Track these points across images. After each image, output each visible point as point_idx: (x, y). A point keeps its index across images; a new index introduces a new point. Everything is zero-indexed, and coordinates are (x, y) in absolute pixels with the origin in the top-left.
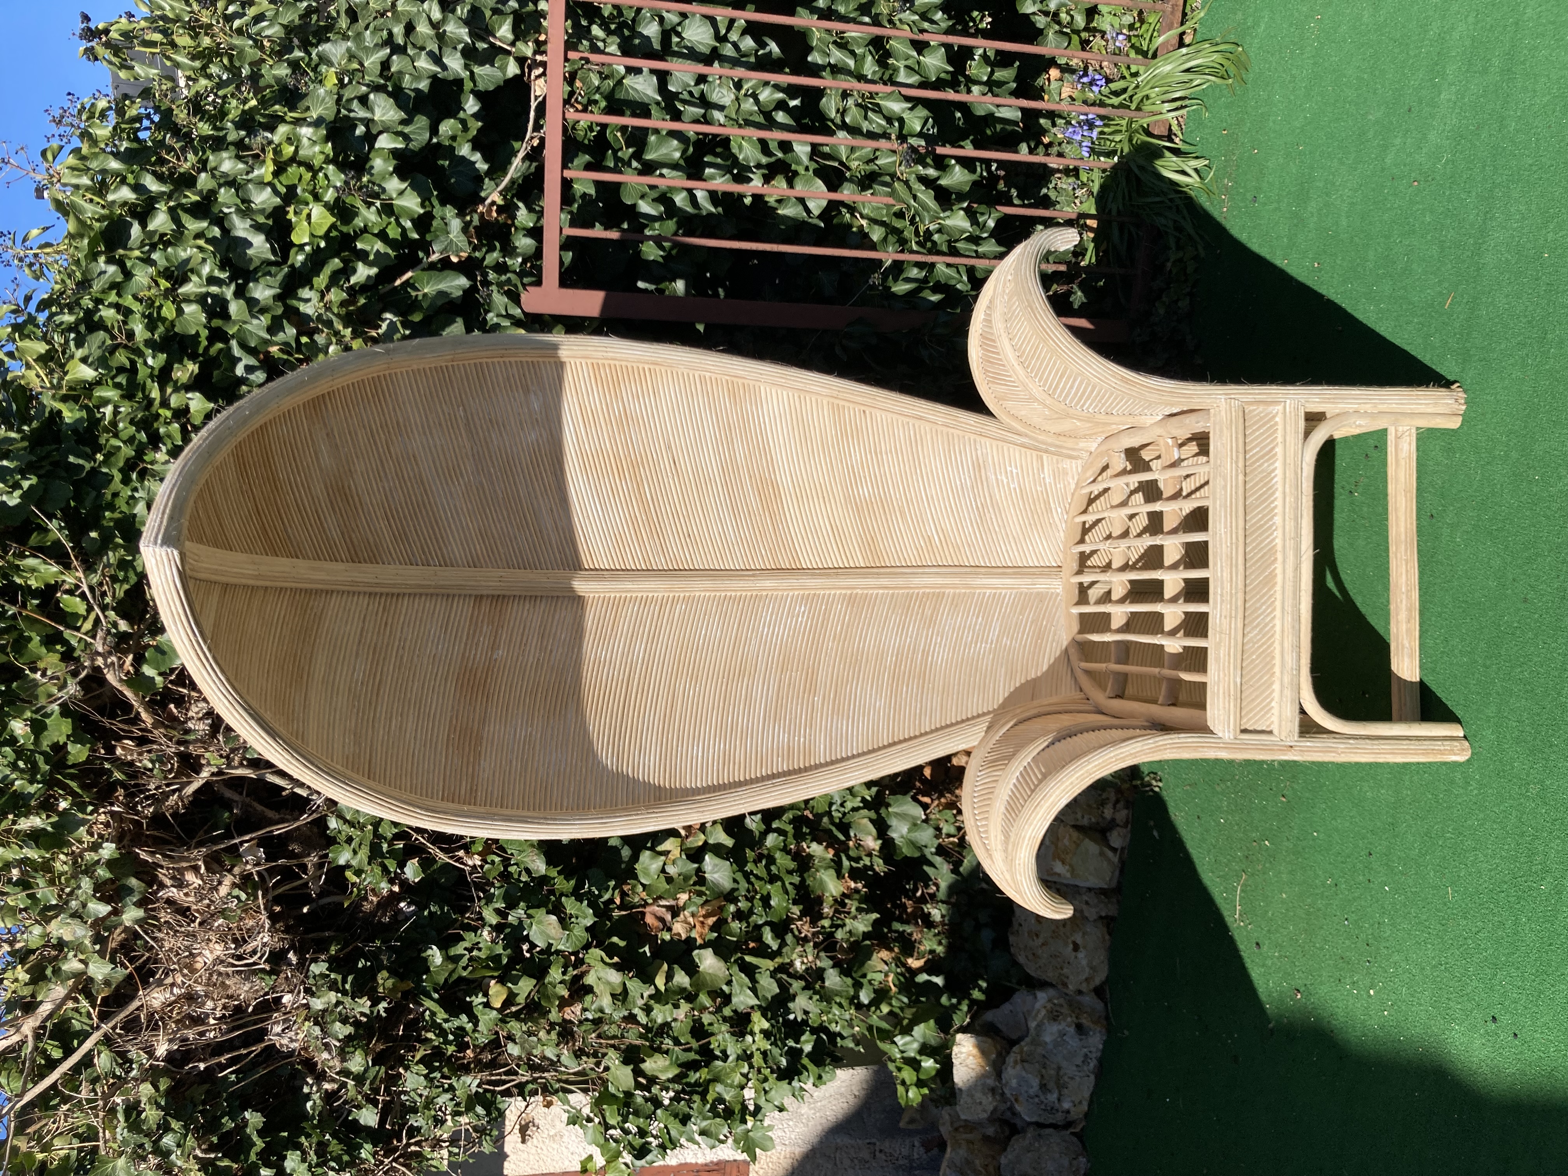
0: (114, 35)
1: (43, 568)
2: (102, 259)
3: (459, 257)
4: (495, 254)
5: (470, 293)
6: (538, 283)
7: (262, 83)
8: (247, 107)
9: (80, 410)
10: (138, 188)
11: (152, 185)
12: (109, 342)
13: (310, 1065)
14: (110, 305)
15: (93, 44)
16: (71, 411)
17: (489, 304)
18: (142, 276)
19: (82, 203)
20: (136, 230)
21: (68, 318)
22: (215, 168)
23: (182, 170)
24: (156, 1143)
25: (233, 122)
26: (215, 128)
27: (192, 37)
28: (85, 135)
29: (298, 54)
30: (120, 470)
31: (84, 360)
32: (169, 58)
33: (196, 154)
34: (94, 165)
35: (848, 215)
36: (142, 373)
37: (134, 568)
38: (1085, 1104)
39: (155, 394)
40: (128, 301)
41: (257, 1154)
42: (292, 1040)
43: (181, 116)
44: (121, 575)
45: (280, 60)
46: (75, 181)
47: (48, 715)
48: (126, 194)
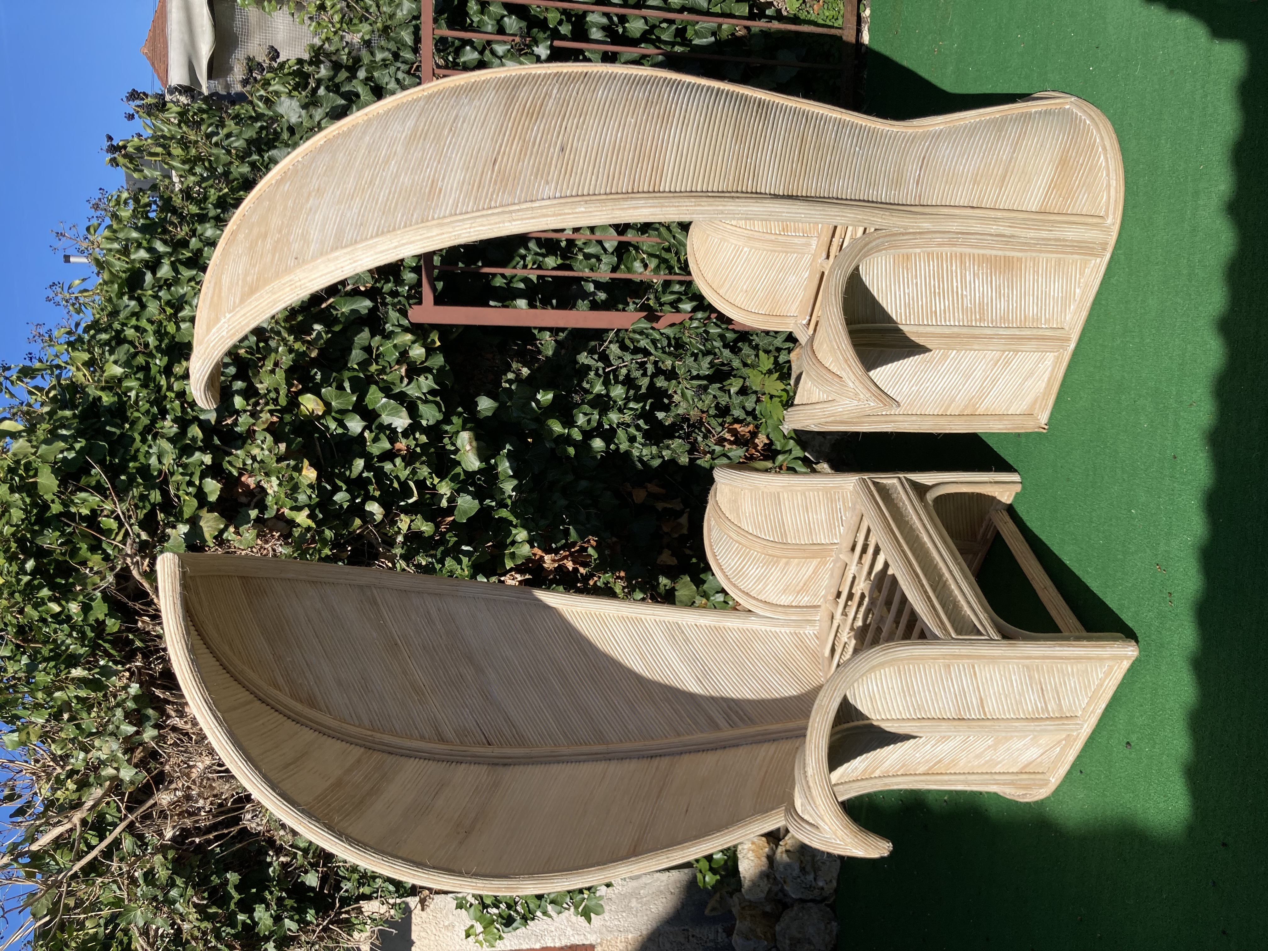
0: (130, 149)
1: (91, 498)
2: (126, 298)
3: (365, 287)
4: (390, 285)
5: (373, 311)
6: (420, 303)
7: (231, 177)
8: (221, 194)
9: (113, 396)
10: (151, 250)
11: (160, 247)
12: (132, 350)
13: (271, 842)
14: (131, 327)
15: (116, 155)
16: (107, 396)
17: (386, 318)
18: (153, 308)
19: (114, 261)
20: (149, 277)
21: (104, 336)
22: (202, 235)
23: (179, 237)
24: (166, 895)
25: (212, 204)
26: (201, 209)
27: (182, 149)
28: (115, 216)
29: (255, 157)
30: (140, 434)
31: (115, 362)
32: (167, 164)
33: (188, 226)
34: (121, 235)
35: (634, 252)
36: (154, 370)
37: (149, 501)
38: (835, 883)
39: (163, 382)
40: (144, 323)
41: (235, 904)
42: (258, 825)
43: (177, 201)
44: (141, 504)
45: (243, 162)
46: (109, 246)
47: (94, 600)
48: (143, 254)
